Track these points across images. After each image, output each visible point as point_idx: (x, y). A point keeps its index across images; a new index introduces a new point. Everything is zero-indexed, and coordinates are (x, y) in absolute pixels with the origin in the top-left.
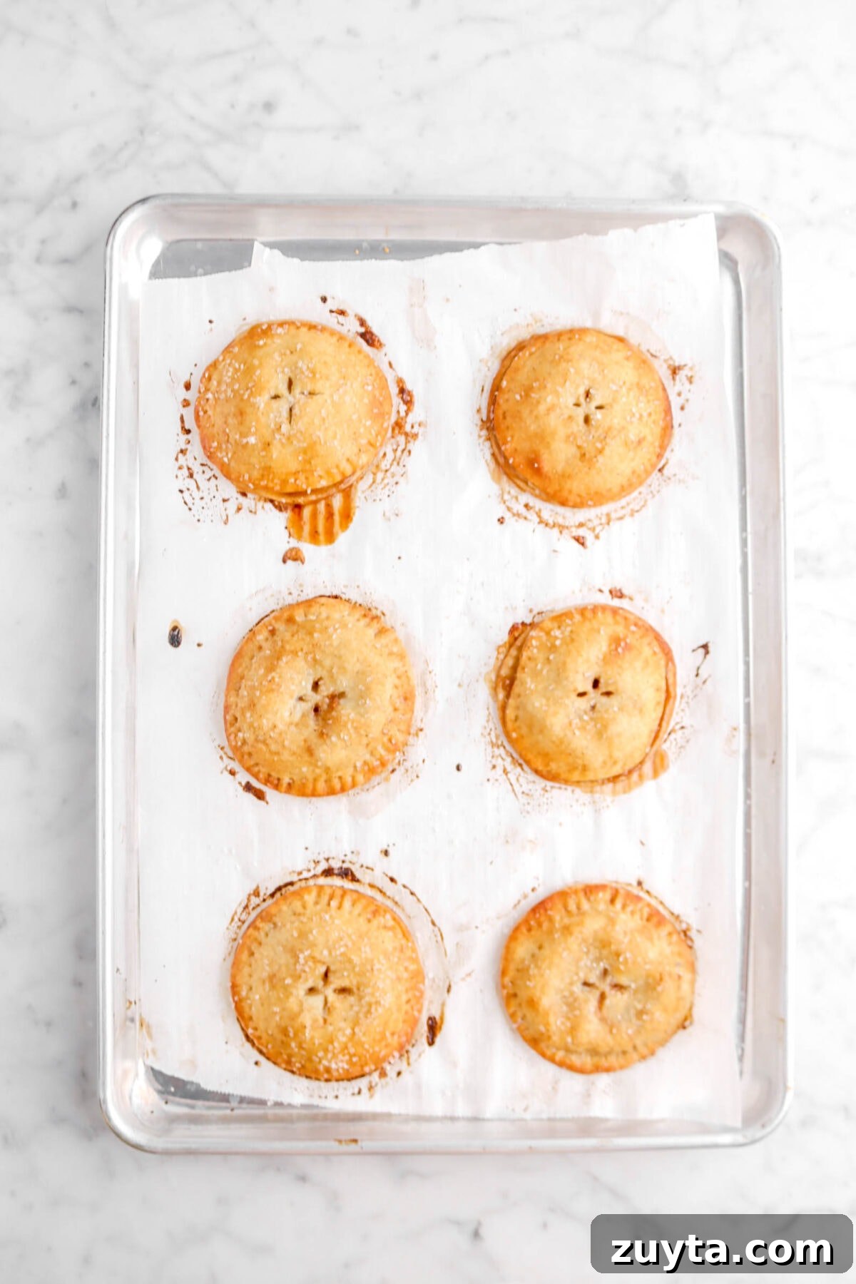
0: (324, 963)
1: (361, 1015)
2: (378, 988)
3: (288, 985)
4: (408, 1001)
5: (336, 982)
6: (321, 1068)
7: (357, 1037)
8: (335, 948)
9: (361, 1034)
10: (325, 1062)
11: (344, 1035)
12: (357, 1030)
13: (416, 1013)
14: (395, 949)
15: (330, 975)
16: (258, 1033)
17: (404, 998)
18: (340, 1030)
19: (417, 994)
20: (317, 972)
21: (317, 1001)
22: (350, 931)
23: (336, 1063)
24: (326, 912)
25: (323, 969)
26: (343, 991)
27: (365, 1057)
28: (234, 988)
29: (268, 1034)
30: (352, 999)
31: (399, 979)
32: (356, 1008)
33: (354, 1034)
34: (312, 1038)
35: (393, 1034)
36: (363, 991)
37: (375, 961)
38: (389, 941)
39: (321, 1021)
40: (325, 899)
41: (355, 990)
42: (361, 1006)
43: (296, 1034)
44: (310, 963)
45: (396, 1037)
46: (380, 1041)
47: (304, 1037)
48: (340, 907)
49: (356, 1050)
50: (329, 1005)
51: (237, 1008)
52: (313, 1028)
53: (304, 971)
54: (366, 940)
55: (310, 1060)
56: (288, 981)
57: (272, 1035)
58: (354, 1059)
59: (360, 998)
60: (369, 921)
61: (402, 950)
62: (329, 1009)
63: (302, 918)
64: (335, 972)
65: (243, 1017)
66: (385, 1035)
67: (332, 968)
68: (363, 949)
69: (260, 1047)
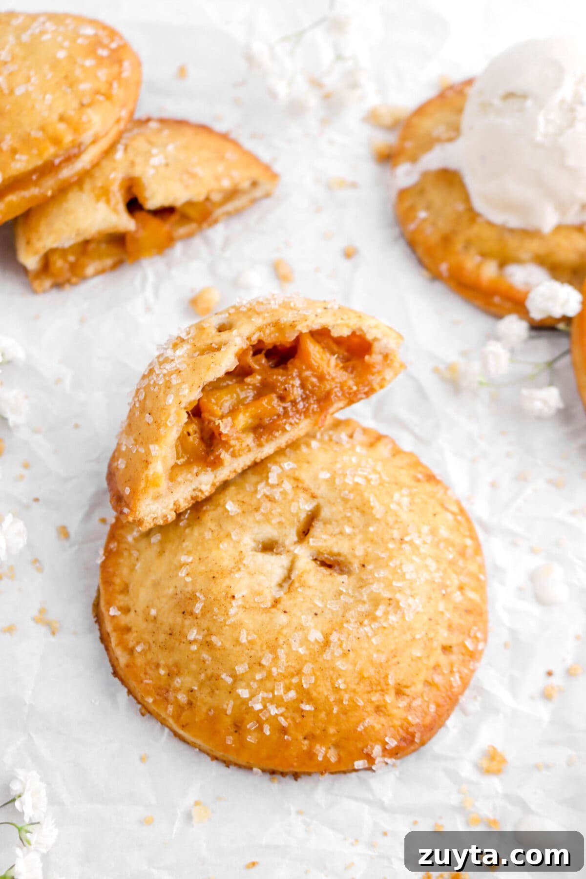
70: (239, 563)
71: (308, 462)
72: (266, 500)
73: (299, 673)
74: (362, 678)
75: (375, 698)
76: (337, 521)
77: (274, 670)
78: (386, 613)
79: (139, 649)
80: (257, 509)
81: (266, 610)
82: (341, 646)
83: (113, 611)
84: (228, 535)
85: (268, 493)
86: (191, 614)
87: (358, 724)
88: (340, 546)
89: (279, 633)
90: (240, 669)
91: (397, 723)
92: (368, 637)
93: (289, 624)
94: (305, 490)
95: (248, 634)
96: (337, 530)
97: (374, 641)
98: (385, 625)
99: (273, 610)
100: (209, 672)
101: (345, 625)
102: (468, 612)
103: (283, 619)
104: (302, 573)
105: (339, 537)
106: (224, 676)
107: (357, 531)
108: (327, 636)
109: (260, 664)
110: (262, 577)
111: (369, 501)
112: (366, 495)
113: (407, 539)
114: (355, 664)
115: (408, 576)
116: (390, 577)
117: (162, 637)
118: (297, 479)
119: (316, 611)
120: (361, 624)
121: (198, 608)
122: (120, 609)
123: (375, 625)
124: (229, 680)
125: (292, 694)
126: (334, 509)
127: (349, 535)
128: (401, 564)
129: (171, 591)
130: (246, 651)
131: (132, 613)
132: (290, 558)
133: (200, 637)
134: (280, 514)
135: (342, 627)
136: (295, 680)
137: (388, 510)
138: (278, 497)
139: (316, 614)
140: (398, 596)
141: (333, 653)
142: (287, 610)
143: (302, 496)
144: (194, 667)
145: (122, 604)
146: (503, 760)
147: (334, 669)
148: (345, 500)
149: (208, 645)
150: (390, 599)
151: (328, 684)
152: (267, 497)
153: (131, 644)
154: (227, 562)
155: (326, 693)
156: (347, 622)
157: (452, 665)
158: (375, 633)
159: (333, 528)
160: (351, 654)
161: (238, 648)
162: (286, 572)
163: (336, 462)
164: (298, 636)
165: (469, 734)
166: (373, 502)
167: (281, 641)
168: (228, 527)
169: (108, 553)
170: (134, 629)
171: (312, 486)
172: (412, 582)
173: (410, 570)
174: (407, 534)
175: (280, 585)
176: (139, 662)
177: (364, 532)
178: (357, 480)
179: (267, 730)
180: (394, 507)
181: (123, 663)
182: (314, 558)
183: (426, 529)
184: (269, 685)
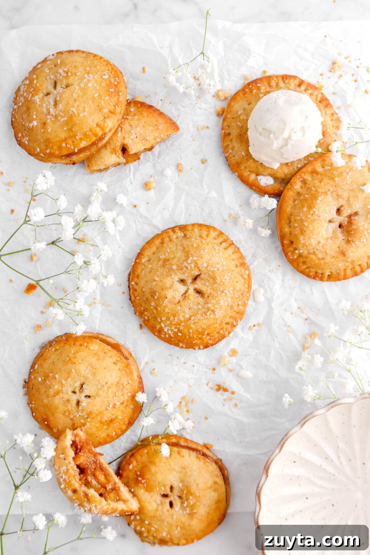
0: (200, 270)
1: (200, 312)
2: (219, 303)
3: (172, 269)
4: (227, 323)
5: (199, 285)
6: (158, 327)
7: (189, 322)
8: (211, 266)
9: (192, 322)
10: (163, 325)
11: (184, 316)
12: (192, 318)
13: (227, 333)
14: (240, 290)
15: (199, 279)
16: (136, 287)
17: (227, 320)
18: (184, 312)
19: (235, 323)
20: (193, 273)
21: (182, 288)
22: (224, 263)
23: (168, 330)
24: (218, 246)
25: (197, 273)
26: (199, 292)
27: (186, 337)
28: (140, 255)
29: (142, 290)
30: (200, 300)
31: (232, 307)
32: (200, 307)
33: (190, 319)
34: (166, 306)
35: (208, 334)
36: (210, 300)
37: (227, 289)
38: (240, 285)
39: (177, 301)
40: (221, 240)
41: (206, 296)
42: (203, 307)
43: (158, 299)
44: (193, 265)
45: (208, 338)
46: (200, 333)
47: (161, 303)
48: (226, 249)
49: (184, 329)
50: (187, 295)
51: (133, 266)
52: (169, 302)
53: (187, 268)
54: (229, 274)
55: (155, 318)
56: (174, 267)
57: (144, 292)
58: (180, 334)
59: (206, 303)
60: (237, 266)
61: (242, 294)
62: (185, 297)
63: (203, 240)
64: (202, 279)
65: (134, 273)
66: (205, 332)
67: (202, 276)
68: (226, 277)
69: (132, 295)
70: (171, 286)
71: (202, 258)
72: (185, 268)
73: (180, 325)
74: (197, 331)
75: (200, 336)
76: (205, 280)
77: (173, 322)
78: (210, 314)
79: (138, 298)
80: (182, 269)
81: (175, 304)
82: (194, 321)
83: (133, 283)
84: (171, 275)
85: (186, 266)
86: (154, 297)
87: (193, 341)
88: (203, 288)
89: (177, 312)
90: (164, 319)
91: (205, 342)
92: (203, 320)
93: (181, 310)
94: (198, 268)
95: (168, 310)
97: (204, 321)
98: (209, 317)
99: (177, 305)
100: (155, 315)
101: (197, 315)
102: (237, 313)
103: (179, 308)
105: (204, 285)
106: (158, 319)
107: (210, 285)
108: (191, 317)
109: (169, 319)
110: (177, 293)
111: (216, 277)
112: (216, 275)
113: (224, 292)
114: (197, 326)
115: (221, 304)
116: (215, 303)
117: (145, 299)
118: (196, 263)
119: (190, 308)
120: (202, 315)
121: (156, 297)
122: (135, 283)
123: (206, 317)
124: (160, 321)
125: (176, 330)
126: (205, 276)
127: (207, 286)
128: (220, 300)
129: (150, 287)
130: (166, 314)
131: (138, 286)
132: (187, 288)
133: (154, 306)
134: (188, 273)
135: (196, 315)
136: (178, 326)
137: (221, 281)
138: (189, 268)
140: (215, 310)
141: (191, 322)
142: (181, 305)
143: (196, 269)
144: (151, 312)
145: (136, 282)
146: (237, 353)
147: (190, 326)
148: (209, 275)
149: (156, 309)
150: (213, 310)
151: (187, 330)
153: (136, 296)
154: (168, 285)
155: (186, 332)
156: (198, 314)
157: (227, 328)
158: (205, 319)
159: (203, 282)
160: (196, 324)
161: (164, 313)
162: (185, 292)
163: (211, 260)
164: (183, 314)
165: (228, 344)
166: (218, 278)
167: (177, 315)
168: (172, 272)
169: (136, 263)
170: (138, 291)
171: (200, 267)
172: (221, 306)
173: (222, 302)
174: (225, 290)
175: (182, 295)
176: (137, 301)
177: (212, 286)
178: (215, 269)
179: (167, 336)
180: (223, 281)
181: (133, 298)
182: (195, 290)
183: (231, 289)
184: (171, 325)
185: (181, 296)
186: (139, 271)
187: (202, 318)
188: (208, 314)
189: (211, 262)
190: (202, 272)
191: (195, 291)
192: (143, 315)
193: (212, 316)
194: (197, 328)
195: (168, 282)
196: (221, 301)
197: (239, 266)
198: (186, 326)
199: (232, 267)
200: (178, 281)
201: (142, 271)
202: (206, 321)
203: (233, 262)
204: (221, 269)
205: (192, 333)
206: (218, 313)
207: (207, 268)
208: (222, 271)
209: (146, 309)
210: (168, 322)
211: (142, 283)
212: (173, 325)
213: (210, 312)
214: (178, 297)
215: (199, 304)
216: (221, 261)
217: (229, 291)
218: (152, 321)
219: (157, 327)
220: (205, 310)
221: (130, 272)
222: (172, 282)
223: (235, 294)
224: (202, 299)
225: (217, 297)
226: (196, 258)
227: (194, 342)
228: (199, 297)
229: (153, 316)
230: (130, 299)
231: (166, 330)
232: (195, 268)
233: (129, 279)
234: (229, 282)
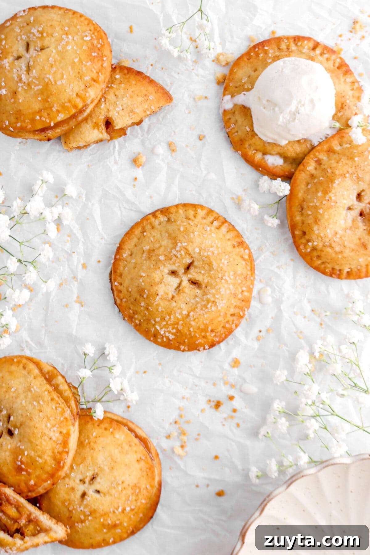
0: (192, 257)
1: (199, 306)
2: (220, 292)
3: (160, 260)
4: (232, 315)
5: (193, 274)
6: (153, 330)
7: (188, 320)
8: (205, 250)
9: (192, 319)
10: (158, 327)
11: (181, 314)
12: (191, 314)
13: (234, 327)
14: (242, 274)
15: (192, 268)
16: (120, 288)
17: (232, 311)
18: (180, 308)
19: (241, 314)
20: (184, 262)
21: (174, 281)
22: (219, 245)
23: (165, 332)
24: (209, 226)
25: (189, 261)
26: (194, 283)
27: (186, 337)
29: (128, 290)
30: (198, 291)
31: (235, 295)
32: (198, 299)
33: (188, 315)
34: (158, 305)
35: (212, 331)
36: (209, 290)
37: (227, 274)
39: (170, 296)
40: (211, 218)
41: (203, 286)
42: (202, 300)
43: (148, 297)
44: (183, 253)
45: (213, 335)
46: (202, 330)
47: (153, 301)
48: (218, 228)
49: (183, 328)
50: (181, 288)
51: (114, 264)
52: (162, 299)
53: (176, 256)
54: (227, 257)
55: (148, 320)
56: (162, 258)
57: (130, 292)
59: (205, 294)
60: (234, 247)
61: (245, 278)
62: (179, 291)
63: (190, 222)
64: (196, 267)
65: (115, 272)
66: (208, 328)
67: (196, 263)
68: (223, 260)
69: (117, 298)
70: (161, 280)
71: (192, 243)
72: (174, 256)
73: (178, 324)
74: (199, 328)
75: (203, 334)
76: (199, 268)
77: (169, 322)
78: (211, 306)
79: (124, 300)
80: (171, 259)
81: (169, 301)
82: (193, 317)
83: (116, 284)
84: (159, 268)
85: (175, 254)
86: (143, 296)
88: (199, 278)
89: (172, 309)
90: (158, 320)
91: (210, 341)
92: (203, 314)
93: (176, 306)
94: (189, 254)
95: (162, 308)
96: (199, 271)
97: (205, 316)
98: (210, 310)
99: (172, 301)
100: (147, 317)
101: (196, 309)
102: (243, 301)
103: (174, 304)
104: (184, 288)
105: (199, 274)
106: (152, 320)
107: (206, 272)
108: (189, 313)
109: (164, 319)
110: (169, 287)
111: (212, 262)
112: (211, 260)
113: (224, 278)
114: (197, 323)
115: (222, 293)
116: (215, 293)
117: (132, 300)
118: (187, 250)
119: (187, 302)
120: (202, 309)
121: (145, 296)
122: (118, 283)
123: (207, 310)
124: (154, 322)
125: (175, 330)
126: (199, 263)
127: (203, 274)
128: (220, 288)
129: (137, 284)
130: (160, 314)
131: (122, 286)
132: (180, 280)
133: (145, 306)
134: (179, 263)
135: (195, 310)
136: (176, 326)
137: (218, 266)
138: (179, 256)
139: (186, 304)
140: (216, 300)
141: (190, 319)
142: (176, 301)
143: (188, 256)
144: (142, 314)
145: (119, 281)
146: (239, 363)
147: (190, 324)
148: (203, 261)
149: (147, 309)
150: (214, 301)
151: (187, 328)
152: (175, 255)
153: (121, 298)
154: (157, 279)
155: (186, 331)
156: (197, 308)
157: (233, 321)
158: (206, 313)
159: (197, 270)
160: (197, 320)
161: (158, 312)
162: (178, 285)
163: (203, 243)
164: (179, 311)
166: (214, 263)
167: (173, 312)
168: (159, 264)
169: (116, 259)
170: (123, 292)
171: (192, 253)
172: (223, 295)
173: (223, 291)
174: (224, 276)
175: (176, 289)
176: (124, 304)
177: (209, 273)
178: (209, 253)
179: (165, 339)
180: (221, 265)
181: (118, 301)
182: (189, 280)
183: (232, 273)
184: (167, 326)
185: (174, 291)
186: (122, 268)
187: (202, 312)
188: (209, 306)
189: (203, 245)
190: (195, 259)
191: (190, 282)
192: (133, 319)
193: (213, 309)
194: (198, 324)
195: (157, 276)
196: (221, 290)
197: (236, 246)
198: (185, 324)
199: (229, 248)
200: (168, 274)
201: (124, 269)
202: (208, 315)
203: (229, 243)
204: (216, 252)
205: (194, 331)
206: (220, 304)
207: (199, 253)
208: (218, 255)
209: (136, 311)
210: (164, 323)
211: (127, 282)
212: (169, 325)
213: (210, 304)
214: (171, 291)
215: (196, 296)
216: (215, 243)
217: (229, 277)
218: (145, 325)
219: (151, 331)
220: (205, 303)
221: (111, 271)
222: (161, 276)
223: (237, 278)
224: (200, 290)
225: (217, 285)
226: (186, 244)
227: (197, 342)
228: (196, 289)
229: (145, 318)
230: (115, 303)
231: (162, 333)
232: (186, 255)
233: (111, 279)
234: (228, 265)
